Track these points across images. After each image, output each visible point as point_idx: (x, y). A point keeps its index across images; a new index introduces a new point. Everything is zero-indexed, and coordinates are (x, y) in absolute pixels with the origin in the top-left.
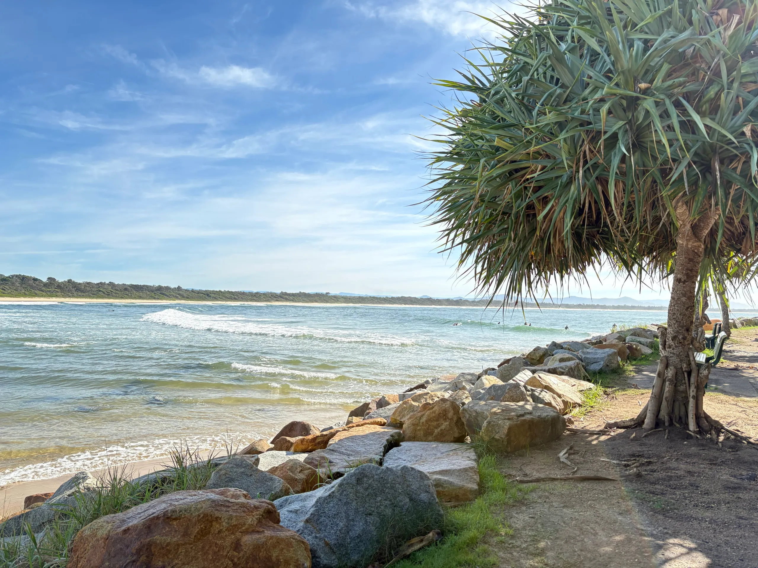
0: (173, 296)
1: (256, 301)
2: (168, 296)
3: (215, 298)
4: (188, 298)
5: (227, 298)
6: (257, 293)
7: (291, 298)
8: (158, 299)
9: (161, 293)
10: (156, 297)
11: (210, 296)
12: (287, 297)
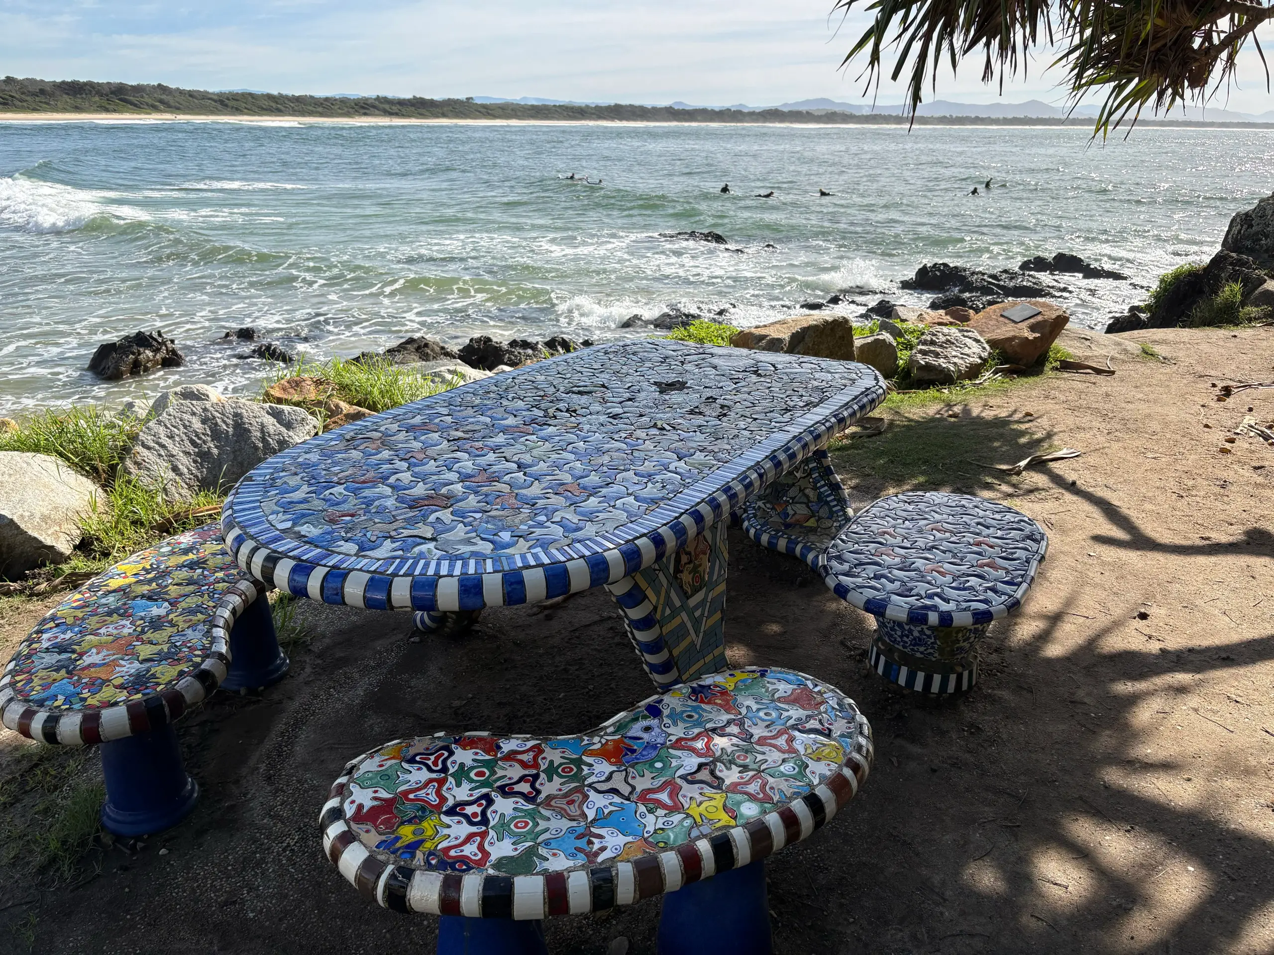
0: (147, 104)
1: (322, 115)
2: (135, 105)
3: (237, 109)
4: (178, 109)
5: (263, 109)
6: (327, 99)
7: (395, 109)
8: (115, 111)
9: (120, 100)
10: (111, 107)
11: (226, 106)
12: (387, 107)
